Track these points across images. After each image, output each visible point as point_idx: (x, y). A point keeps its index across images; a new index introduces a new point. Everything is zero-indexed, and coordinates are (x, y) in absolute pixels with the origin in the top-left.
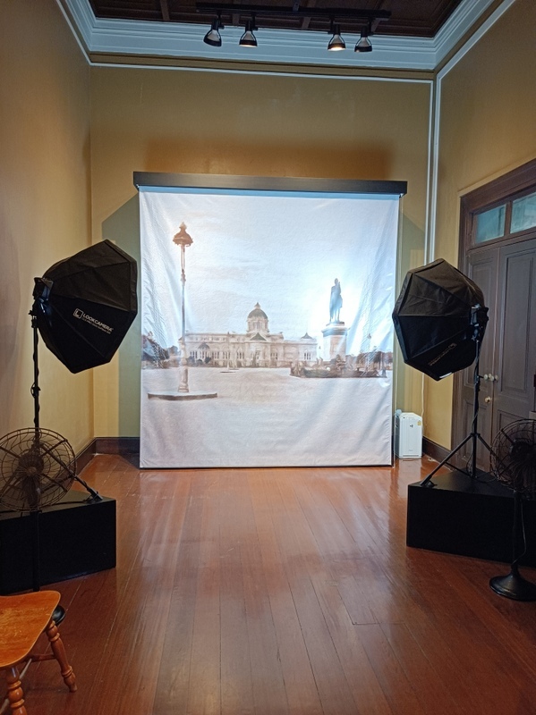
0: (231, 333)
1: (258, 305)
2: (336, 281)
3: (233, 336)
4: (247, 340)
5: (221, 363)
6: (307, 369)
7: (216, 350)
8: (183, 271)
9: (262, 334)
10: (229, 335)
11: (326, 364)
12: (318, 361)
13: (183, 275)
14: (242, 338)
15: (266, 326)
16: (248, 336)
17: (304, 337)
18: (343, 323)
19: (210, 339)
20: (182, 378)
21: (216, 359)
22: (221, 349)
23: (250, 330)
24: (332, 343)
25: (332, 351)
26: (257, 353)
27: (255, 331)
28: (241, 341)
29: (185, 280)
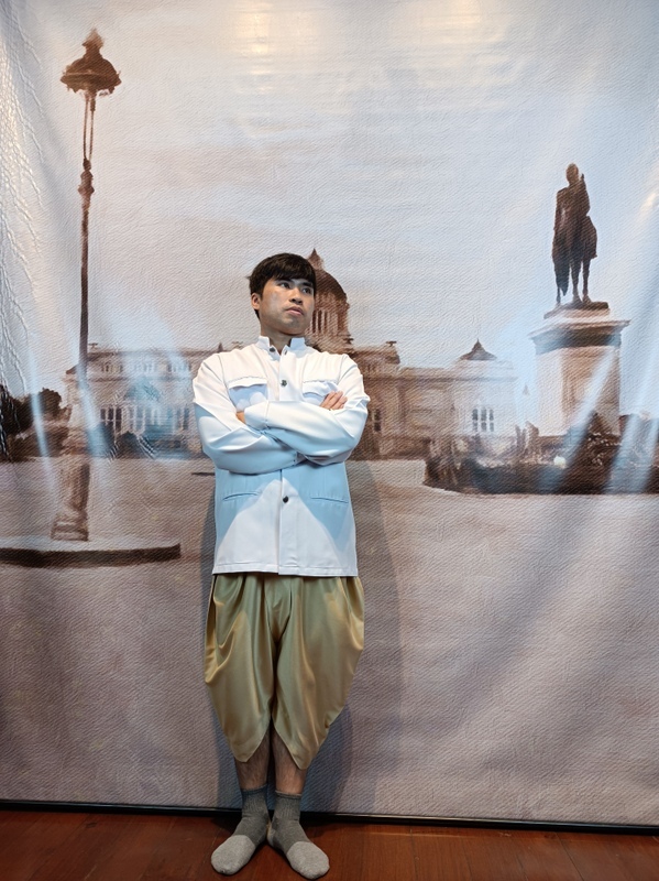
2: (572, 173)
6: (483, 462)
8: (87, 164)
9: (329, 347)
11: (549, 446)
12: (521, 438)
13: (87, 177)
15: (341, 325)
17: (469, 357)
18: (604, 306)
21: (180, 432)
24: (567, 374)
25: (571, 402)
29: (92, 190)
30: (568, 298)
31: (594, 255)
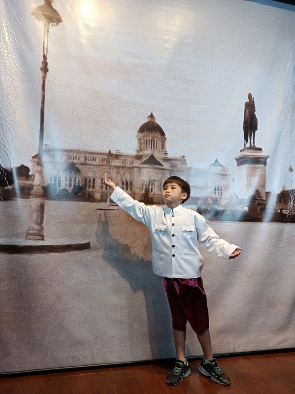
0: (114, 152)
1: (152, 116)
2: (250, 96)
3: (117, 156)
4: (137, 163)
5: (98, 196)
6: (218, 208)
7: (90, 175)
8: (45, 57)
9: (158, 156)
10: (110, 154)
12: (232, 199)
13: (45, 63)
14: (129, 160)
15: (163, 146)
16: (138, 157)
17: (213, 165)
18: (260, 149)
19: (82, 159)
20: (35, 216)
21: (91, 189)
22: (98, 175)
23: (141, 149)
24: (248, 175)
25: (249, 184)
26: (151, 182)
27: (148, 152)
28: (128, 165)
29: (48, 70)
30: (248, 145)
31: (257, 129)
